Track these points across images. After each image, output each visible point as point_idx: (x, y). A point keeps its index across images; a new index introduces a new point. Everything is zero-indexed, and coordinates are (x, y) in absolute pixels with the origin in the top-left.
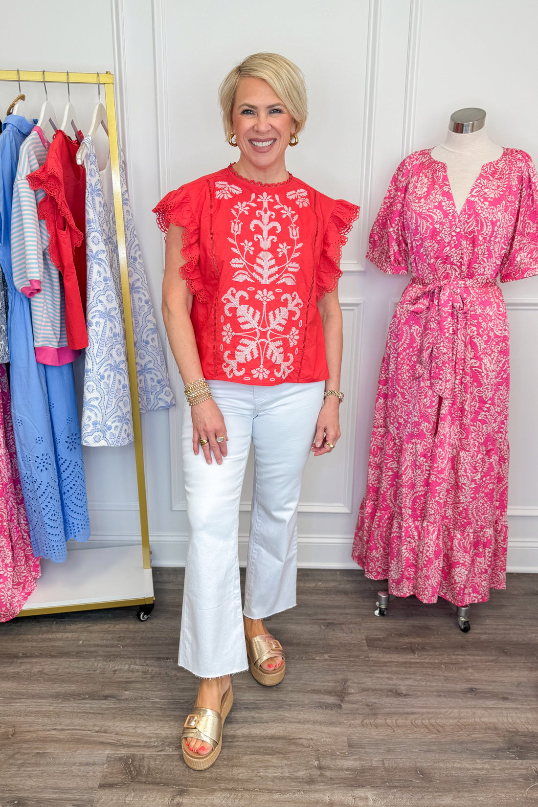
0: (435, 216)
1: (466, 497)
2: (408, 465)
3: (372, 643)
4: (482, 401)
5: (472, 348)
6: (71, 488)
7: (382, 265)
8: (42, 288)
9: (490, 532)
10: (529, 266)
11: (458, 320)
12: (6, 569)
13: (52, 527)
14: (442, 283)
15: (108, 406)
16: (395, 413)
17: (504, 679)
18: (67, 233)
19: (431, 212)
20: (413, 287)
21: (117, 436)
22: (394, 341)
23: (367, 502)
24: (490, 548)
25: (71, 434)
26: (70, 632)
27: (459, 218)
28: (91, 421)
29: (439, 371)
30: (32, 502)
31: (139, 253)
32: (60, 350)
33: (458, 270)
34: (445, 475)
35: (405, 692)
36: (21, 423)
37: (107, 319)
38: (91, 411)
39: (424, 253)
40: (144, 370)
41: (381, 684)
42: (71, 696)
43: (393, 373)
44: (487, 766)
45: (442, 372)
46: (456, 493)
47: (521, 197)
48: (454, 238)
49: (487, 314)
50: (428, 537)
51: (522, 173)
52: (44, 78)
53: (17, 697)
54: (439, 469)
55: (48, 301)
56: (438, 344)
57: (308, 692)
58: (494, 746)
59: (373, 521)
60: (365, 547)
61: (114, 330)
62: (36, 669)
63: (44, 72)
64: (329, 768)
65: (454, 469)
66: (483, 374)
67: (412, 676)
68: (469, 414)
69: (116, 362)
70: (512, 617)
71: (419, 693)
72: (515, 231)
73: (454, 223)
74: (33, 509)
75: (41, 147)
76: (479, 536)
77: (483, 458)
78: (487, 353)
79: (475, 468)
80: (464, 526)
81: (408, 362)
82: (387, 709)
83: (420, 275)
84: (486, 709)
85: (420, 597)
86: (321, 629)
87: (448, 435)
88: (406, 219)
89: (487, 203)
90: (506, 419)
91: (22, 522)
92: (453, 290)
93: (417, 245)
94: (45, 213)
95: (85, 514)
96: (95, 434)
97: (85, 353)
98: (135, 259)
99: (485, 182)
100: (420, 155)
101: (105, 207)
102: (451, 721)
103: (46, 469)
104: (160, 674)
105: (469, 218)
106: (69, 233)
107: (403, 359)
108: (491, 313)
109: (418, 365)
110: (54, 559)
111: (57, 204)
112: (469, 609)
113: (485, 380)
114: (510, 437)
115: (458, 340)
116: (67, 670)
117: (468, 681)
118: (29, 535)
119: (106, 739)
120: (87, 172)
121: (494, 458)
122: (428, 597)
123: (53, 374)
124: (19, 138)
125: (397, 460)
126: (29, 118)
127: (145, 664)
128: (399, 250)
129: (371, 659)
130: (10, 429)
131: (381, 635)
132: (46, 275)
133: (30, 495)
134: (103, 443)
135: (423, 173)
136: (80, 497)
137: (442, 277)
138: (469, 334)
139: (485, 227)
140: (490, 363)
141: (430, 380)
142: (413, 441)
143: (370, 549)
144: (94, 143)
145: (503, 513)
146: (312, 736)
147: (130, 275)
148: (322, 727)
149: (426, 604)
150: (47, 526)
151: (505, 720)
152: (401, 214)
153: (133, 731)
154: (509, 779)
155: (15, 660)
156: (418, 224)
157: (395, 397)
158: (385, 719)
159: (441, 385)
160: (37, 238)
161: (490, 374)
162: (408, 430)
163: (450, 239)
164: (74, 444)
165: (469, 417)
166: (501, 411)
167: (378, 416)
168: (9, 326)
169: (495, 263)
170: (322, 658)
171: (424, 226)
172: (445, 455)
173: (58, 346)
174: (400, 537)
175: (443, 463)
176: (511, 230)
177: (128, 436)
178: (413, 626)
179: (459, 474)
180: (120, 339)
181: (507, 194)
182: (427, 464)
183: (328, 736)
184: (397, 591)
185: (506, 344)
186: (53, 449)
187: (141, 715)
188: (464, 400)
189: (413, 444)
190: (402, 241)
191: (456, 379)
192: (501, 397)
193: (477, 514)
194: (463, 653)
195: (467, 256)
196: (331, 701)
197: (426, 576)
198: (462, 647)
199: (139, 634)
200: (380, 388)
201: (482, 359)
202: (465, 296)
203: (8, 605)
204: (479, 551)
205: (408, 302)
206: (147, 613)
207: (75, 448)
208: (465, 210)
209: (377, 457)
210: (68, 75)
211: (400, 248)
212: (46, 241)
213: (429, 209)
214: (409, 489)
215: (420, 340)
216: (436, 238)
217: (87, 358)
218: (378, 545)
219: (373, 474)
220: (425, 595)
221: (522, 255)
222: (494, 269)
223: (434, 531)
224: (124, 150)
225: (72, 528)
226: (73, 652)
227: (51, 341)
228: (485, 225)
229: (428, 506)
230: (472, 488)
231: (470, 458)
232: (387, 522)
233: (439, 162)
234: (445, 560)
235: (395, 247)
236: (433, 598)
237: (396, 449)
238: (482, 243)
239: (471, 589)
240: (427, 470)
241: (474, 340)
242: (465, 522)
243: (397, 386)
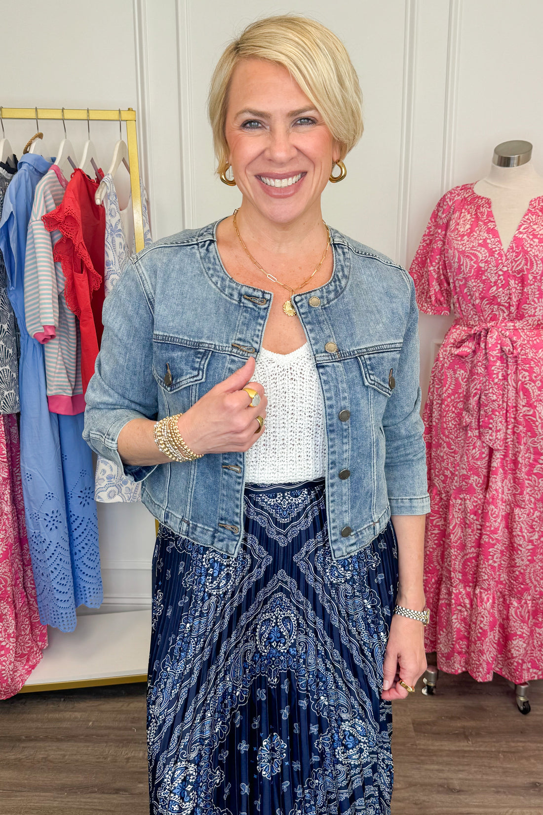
0: (479, 254)
1: (523, 560)
2: (456, 523)
3: (420, 727)
4: (537, 453)
5: (524, 395)
6: (83, 548)
7: (422, 305)
8: (57, 333)
11: (507, 365)
12: (9, 639)
13: (60, 592)
14: (489, 325)
16: (441, 464)
18: (84, 276)
19: (475, 250)
20: (457, 329)
21: (133, 491)
22: (436, 386)
25: (84, 488)
26: (79, 712)
28: (106, 475)
29: (489, 420)
30: (40, 564)
32: (74, 399)
33: (506, 311)
34: (499, 535)
35: (458, 788)
36: (30, 477)
38: (106, 463)
39: (468, 294)
41: (430, 777)
42: (78, 788)
43: (437, 421)
45: (491, 421)
46: (511, 555)
48: (502, 277)
49: (540, 358)
50: (482, 606)
52: (63, 115)
53: (18, 789)
55: (63, 347)
56: (486, 390)
62: (40, 756)
63: (63, 109)
65: (509, 528)
66: (537, 423)
67: (466, 768)
68: (523, 467)
71: (474, 789)
73: (500, 261)
74: (41, 572)
75: (58, 186)
76: (537, 604)
77: (540, 516)
78: (540, 400)
79: (531, 527)
80: (521, 593)
81: (454, 409)
82: (439, 809)
83: (464, 316)
85: (474, 675)
87: (500, 491)
88: (448, 257)
89: (536, 241)
91: (29, 585)
92: (501, 332)
93: (460, 285)
94: (61, 255)
95: (98, 577)
96: (110, 489)
99: (534, 217)
100: (461, 189)
101: (126, 248)
103: (56, 527)
105: (517, 257)
106: (86, 275)
107: (448, 405)
109: (464, 413)
110: (62, 628)
111: (74, 245)
113: (540, 430)
115: (509, 387)
116: (75, 757)
117: (531, 773)
118: (36, 601)
120: (107, 212)
122: (483, 675)
123: (66, 424)
124: (35, 177)
125: (443, 516)
126: (47, 157)
128: (440, 290)
129: (418, 747)
130: (19, 483)
131: (429, 718)
132: (61, 320)
133: (38, 557)
134: (118, 499)
135: (466, 209)
136: (93, 558)
137: (489, 318)
138: (521, 380)
139: (535, 266)
141: (479, 429)
142: (462, 496)
144: (115, 181)
149: (481, 683)
150: (55, 591)
152: (442, 252)
155: (18, 744)
156: (461, 263)
157: (440, 447)
159: (491, 435)
160: (53, 281)
162: (456, 484)
163: (496, 278)
164: (87, 498)
165: (523, 470)
168: (20, 374)
171: (468, 265)
172: (498, 513)
173: (72, 394)
174: (450, 605)
175: (496, 522)
178: (465, 707)
179: (514, 533)
182: (478, 523)
184: (447, 667)
186: (65, 505)
188: (517, 452)
189: (461, 499)
190: (444, 281)
191: (507, 429)
193: (535, 578)
194: (524, 740)
195: (515, 297)
197: (480, 651)
198: (523, 732)
201: (536, 406)
202: (515, 338)
203: (10, 680)
204: (538, 620)
205: (452, 345)
207: (88, 503)
208: (512, 248)
210: (88, 112)
211: (441, 288)
212: (62, 284)
213: (473, 246)
214: (458, 550)
215: (466, 385)
216: (481, 278)
220: (479, 672)
223: (488, 599)
224: (146, 188)
225: (83, 593)
226: (82, 735)
227: (66, 389)
228: (535, 264)
229: (480, 570)
230: (529, 550)
231: (526, 516)
232: (434, 586)
233: (483, 198)
234: (501, 631)
235: (435, 286)
236: (488, 676)
237: (443, 505)
238: (532, 283)
239: (530, 664)
240: (478, 529)
241: (527, 386)
242: (522, 588)
243: (442, 435)
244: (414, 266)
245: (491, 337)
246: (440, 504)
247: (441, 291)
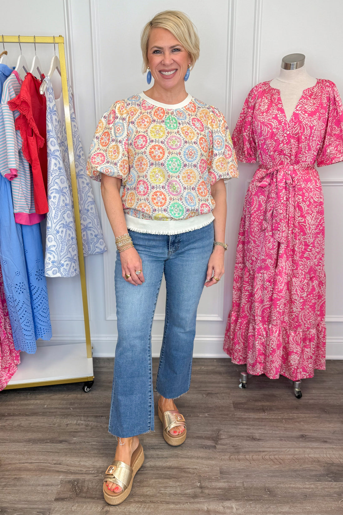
0: (273, 124)
1: (297, 308)
2: (258, 288)
3: (237, 406)
4: (307, 245)
5: (299, 210)
6: (39, 305)
7: (239, 157)
8: (18, 174)
9: (313, 331)
10: (335, 155)
11: (289, 192)
13: (26, 330)
14: (278, 167)
15: (62, 251)
16: (250, 253)
17: (325, 429)
19: (270, 121)
20: (260, 171)
21: (68, 270)
22: (248, 207)
23: (233, 312)
24: (314, 342)
25: (38, 270)
26: (39, 400)
27: (289, 124)
28: (51, 261)
29: (278, 225)
30: (14, 314)
31: (82, 152)
32: (31, 215)
33: (288, 159)
34: (283, 294)
35: (258, 438)
36: (6, 262)
37: (61, 194)
38: (51, 254)
39: (267, 148)
40: (86, 228)
41: (242, 433)
42: (38, 441)
43: (248, 227)
44: (312, 486)
45: (279, 226)
46: (290, 306)
47: (329, 110)
48: (286, 138)
49: (309, 187)
50: (272, 335)
51: (330, 94)
52: (19, 40)
53: (3, 441)
54: (279, 290)
55: (22, 183)
56: (277, 207)
57: (194, 438)
58: (318, 473)
59: (236, 325)
60: (232, 343)
61: (66, 202)
62: (16, 424)
63: (19, 36)
64: (207, 488)
65: (289, 290)
66: (307, 227)
67: (263, 427)
68: (298, 253)
69: (67, 222)
70: (330, 388)
71: (267, 438)
72: (326, 133)
73: (285, 128)
74: (15, 319)
75: (17, 84)
76: (306, 334)
77: (308, 282)
78: (309, 213)
79: (302, 289)
80: (296, 328)
81: (258, 220)
82: (247, 449)
83: (264, 163)
84: (312, 448)
85: (268, 375)
86: (203, 397)
87: (284, 267)
88: (254, 126)
89: (307, 115)
90: (323, 257)
91: (8, 327)
92: (285, 172)
93: (262, 143)
94: (19, 126)
95: (49, 322)
96: (53, 269)
97: (47, 216)
98: (80, 156)
99: (305, 101)
100: (263, 85)
101: (59, 122)
102: (289, 457)
103: (23, 292)
104: (97, 426)
105: (295, 125)
106: (35, 138)
107: (254, 218)
108: (311, 187)
109: (264, 222)
110: (28, 352)
111: (27, 120)
112: (301, 383)
113: (308, 231)
114: (326, 268)
116: (36, 424)
117: (300, 430)
118: (12, 336)
119: (61, 469)
120: (47, 99)
121: (316, 283)
122: (273, 375)
123: (27, 230)
124: (3, 78)
125: (251, 284)
126: (10, 66)
127: (87, 420)
129: (236, 416)
131: (243, 400)
132: (21, 166)
133: (12, 310)
134: (58, 275)
135: (265, 96)
136: (44, 311)
137: (279, 163)
138: (297, 201)
139: (306, 130)
140: (311, 220)
141: (272, 231)
142: (262, 272)
143: (235, 344)
144: (51, 81)
145: (323, 319)
146: (196, 467)
147: (76, 167)
148: (203, 461)
149: (272, 379)
150: (23, 329)
151: (325, 456)
152: (251, 123)
153: (79, 463)
154: (328, 495)
155: (3, 418)
156: (262, 130)
157: (250, 243)
158: (245, 456)
159: (279, 234)
160: (15, 142)
161: (311, 227)
162: (258, 265)
163: (283, 138)
164: (41, 276)
165: (298, 255)
166: (319, 251)
167: (238, 256)
169: (313, 154)
170: (203, 416)
171: (266, 130)
172: (283, 281)
173: (29, 212)
174: (254, 336)
175: (281, 286)
176: (323, 132)
177: (75, 270)
178: (264, 395)
179: (292, 293)
180: (69, 207)
181: (320, 108)
182: (271, 287)
183: (207, 466)
184: (253, 371)
185: (321, 207)
186: (27, 280)
187: (83, 453)
188: (295, 244)
189: (261, 273)
190: (252, 141)
191: (289, 230)
192: (319, 242)
193: (304, 319)
194: (297, 412)
195: (294, 150)
196: (209, 444)
197: (271, 361)
198: (297, 408)
199: (83, 401)
200: (240, 237)
201: (306, 217)
202: (294, 175)
204: (306, 344)
205: (257, 181)
206: (89, 387)
207: (41, 279)
208: (292, 119)
209: (239, 283)
210: (35, 38)
211: (251, 146)
212: (21, 144)
213: (269, 119)
214: (259, 303)
215: (265, 205)
216: (274, 138)
217: (48, 219)
218: (240, 341)
219: (236, 294)
220: (271, 373)
221: (331, 148)
222: (313, 158)
223: (276, 331)
224: (72, 87)
225: (40, 331)
226: (41, 412)
227: (25, 209)
228: (306, 129)
229: (272, 314)
230: (301, 302)
231: (299, 282)
232: (245, 326)
233: (275, 89)
234: (284, 350)
235: (247, 145)
236: (276, 375)
237: (251, 278)
238: (304, 141)
239: (302, 369)
240: (271, 291)
241: (301, 205)
242: (297, 325)
243: (250, 236)
244: (235, 133)
245: (280, 175)
246: (249, 277)
247: (251, 148)
